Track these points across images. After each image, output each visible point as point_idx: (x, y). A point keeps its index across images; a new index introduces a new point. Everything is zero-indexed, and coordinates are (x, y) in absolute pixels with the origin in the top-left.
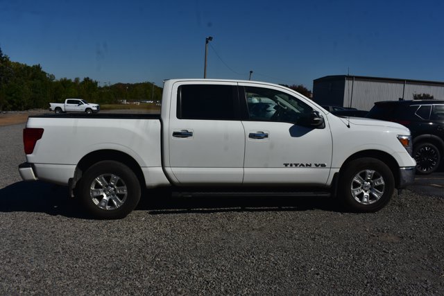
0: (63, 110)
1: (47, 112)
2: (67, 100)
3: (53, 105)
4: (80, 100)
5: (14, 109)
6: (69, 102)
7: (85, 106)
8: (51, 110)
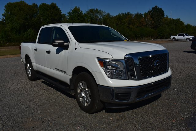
0: (176, 39)
1: (170, 40)
2: (178, 34)
3: (172, 37)
4: (184, 34)
5: (160, 38)
6: (179, 35)
7: (187, 37)
8: (171, 39)
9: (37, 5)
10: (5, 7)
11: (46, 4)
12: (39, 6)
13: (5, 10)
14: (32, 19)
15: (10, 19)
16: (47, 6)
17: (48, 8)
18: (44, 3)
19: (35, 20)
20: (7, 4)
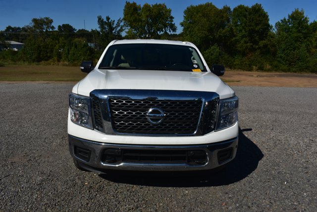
9: (229, 9)
10: (185, 12)
11: (246, 6)
12: (232, 10)
13: (184, 17)
14: (219, 31)
15: (189, 29)
16: (246, 9)
17: (247, 13)
18: (241, 5)
19: (224, 31)
20: (188, 8)
